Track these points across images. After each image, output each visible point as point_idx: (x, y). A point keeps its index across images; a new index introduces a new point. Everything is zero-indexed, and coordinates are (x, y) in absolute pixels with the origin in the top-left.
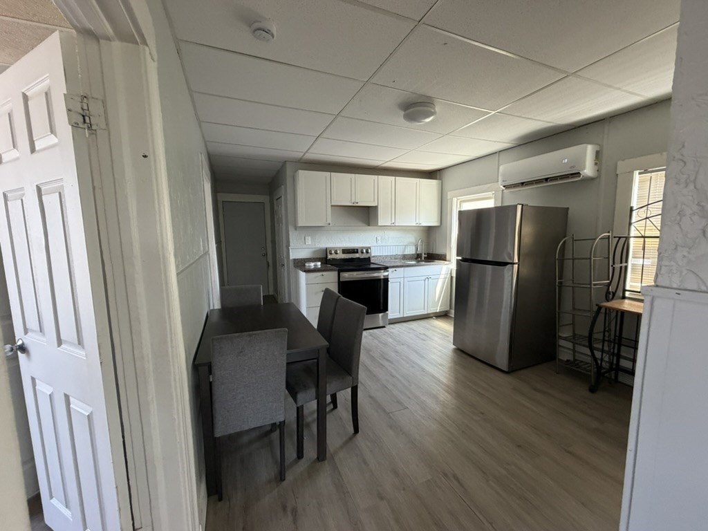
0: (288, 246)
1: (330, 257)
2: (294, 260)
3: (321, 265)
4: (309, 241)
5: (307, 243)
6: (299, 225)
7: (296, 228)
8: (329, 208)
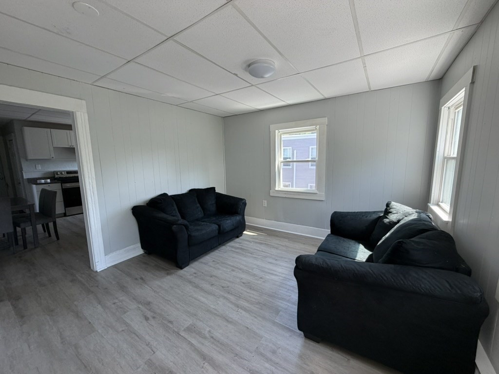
0: (22, 170)
1: (56, 176)
2: (28, 179)
3: (50, 181)
4: (39, 167)
5: (37, 169)
6: (30, 158)
7: (27, 160)
8: (52, 149)
